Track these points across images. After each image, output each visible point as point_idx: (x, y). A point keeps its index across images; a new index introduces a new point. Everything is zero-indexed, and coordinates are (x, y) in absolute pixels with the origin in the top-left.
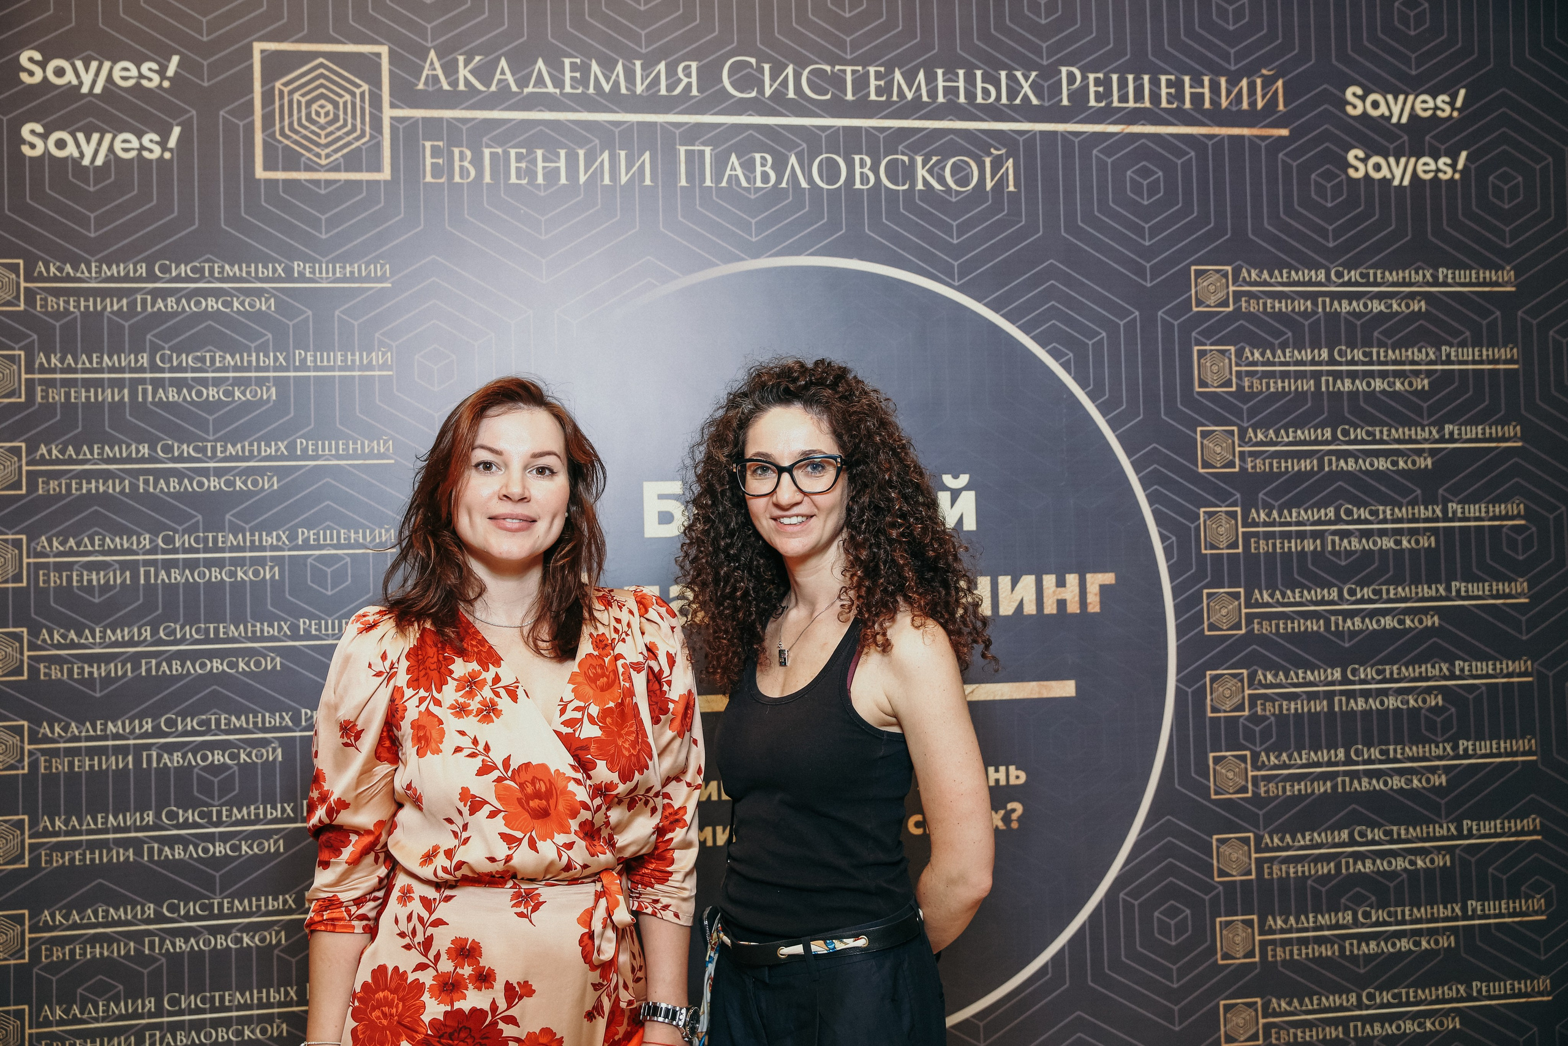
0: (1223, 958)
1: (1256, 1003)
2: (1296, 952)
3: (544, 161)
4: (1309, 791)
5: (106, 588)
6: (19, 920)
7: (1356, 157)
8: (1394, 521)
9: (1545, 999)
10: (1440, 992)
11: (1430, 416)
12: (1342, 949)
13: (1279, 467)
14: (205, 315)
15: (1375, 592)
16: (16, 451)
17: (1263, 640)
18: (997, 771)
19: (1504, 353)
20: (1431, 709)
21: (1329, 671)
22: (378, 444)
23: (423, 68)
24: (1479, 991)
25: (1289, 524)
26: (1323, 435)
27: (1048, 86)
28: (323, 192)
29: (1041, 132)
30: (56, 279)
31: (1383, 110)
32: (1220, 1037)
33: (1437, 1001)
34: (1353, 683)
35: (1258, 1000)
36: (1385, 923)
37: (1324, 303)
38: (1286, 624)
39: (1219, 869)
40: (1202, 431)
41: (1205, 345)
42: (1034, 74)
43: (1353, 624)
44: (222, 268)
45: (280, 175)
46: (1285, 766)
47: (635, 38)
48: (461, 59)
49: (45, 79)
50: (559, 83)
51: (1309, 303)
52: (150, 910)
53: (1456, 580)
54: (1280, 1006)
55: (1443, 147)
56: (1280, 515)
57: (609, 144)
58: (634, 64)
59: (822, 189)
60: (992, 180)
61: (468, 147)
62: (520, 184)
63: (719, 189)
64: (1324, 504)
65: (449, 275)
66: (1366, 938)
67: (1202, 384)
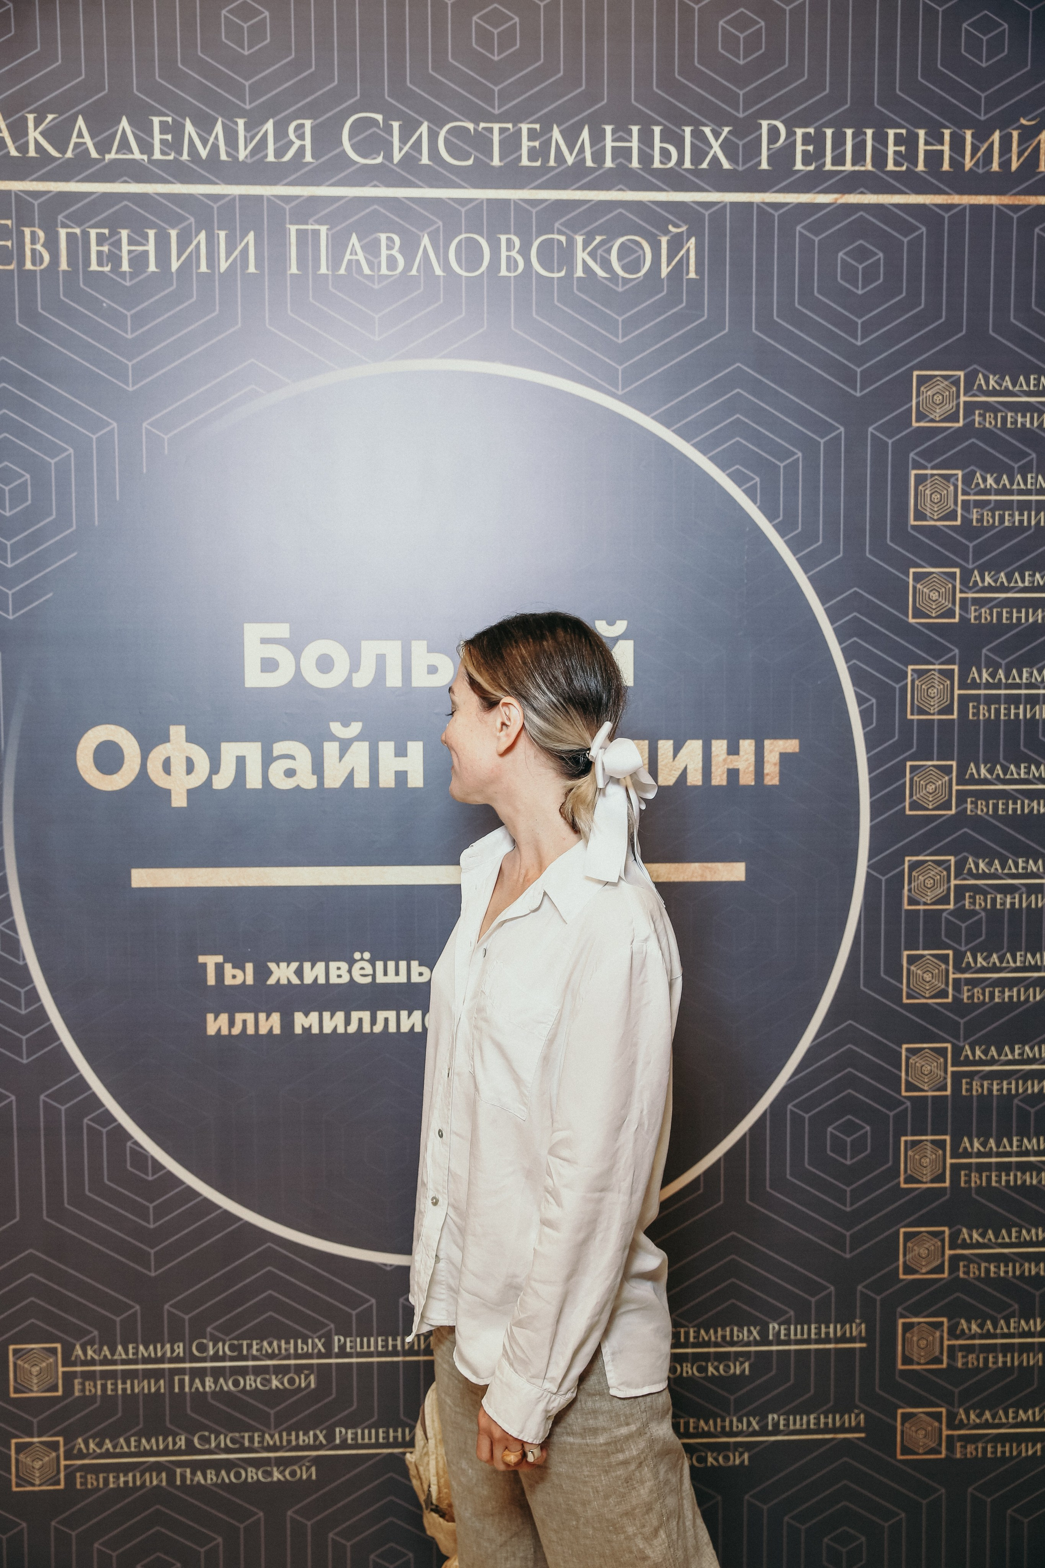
0: (906, 1182)
1: (943, 1232)
2: (994, 1178)
3: (129, 244)
4: (1022, 998)
13: (1010, 618)
17: (977, 822)
25: (1018, 686)
27: (743, 145)
29: (733, 204)
32: (898, 1267)
35: (946, 1229)
38: (1007, 805)
39: (907, 1082)
40: (915, 573)
41: (925, 468)
42: (726, 130)
46: (994, 969)
47: (237, 90)
48: (31, 117)
50: (146, 147)
54: (971, 1237)
56: (1008, 675)
57: (206, 223)
58: (236, 124)
59: (460, 276)
60: (668, 265)
61: (40, 227)
62: (102, 272)
63: (337, 278)
65: (21, 380)
67: (920, 516)
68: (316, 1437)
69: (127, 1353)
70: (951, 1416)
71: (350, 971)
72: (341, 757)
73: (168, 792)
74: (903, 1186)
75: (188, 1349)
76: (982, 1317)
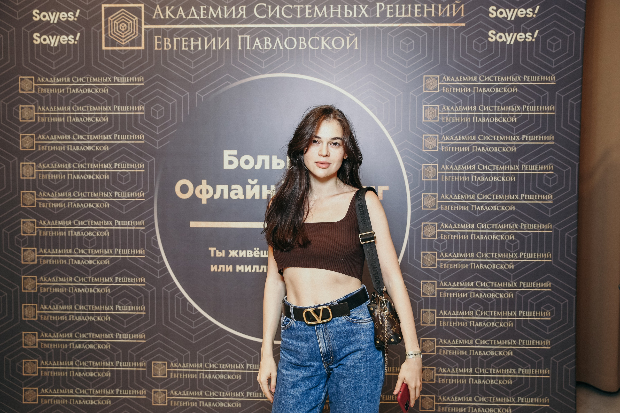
0: (423, 324)
2: (450, 324)
3: (193, 42)
4: (459, 267)
5: (58, 180)
6: (34, 279)
7: (492, 33)
8: (499, 171)
9: (548, 348)
10: (506, 342)
11: (516, 132)
12: (468, 324)
13: (454, 150)
14: (87, 94)
15: (490, 197)
16: (32, 137)
17: (444, 212)
19: (549, 108)
20: (510, 241)
21: (470, 225)
22: (139, 136)
23: (155, 11)
24: (521, 343)
25: (457, 171)
26: (472, 138)
27: (371, 10)
28: (123, 53)
29: (368, 27)
30: (43, 83)
31: (504, 15)
33: (504, 345)
34: (479, 229)
35: (435, 339)
36: (486, 316)
37: (476, 89)
38: (454, 207)
39: (423, 293)
40: (424, 136)
41: (428, 104)
42: (367, 6)
43: (480, 208)
44: (92, 79)
45: (110, 48)
46: (450, 258)
48: (167, 8)
49: (40, 19)
50: (199, 15)
51: (470, 89)
52: (71, 279)
53: (523, 193)
54: (443, 342)
55: (528, 29)
56: (454, 168)
57: (215, 36)
58: (224, 7)
59: (288, 49)
60: (349, 45)
61: (169, 38)
62: (186, 50)
63: (252, 50)
64: (471, 164)
65: (162, 81)
66: (478, 321)
67: (426, 119)
68: (241, 394)
69: (186, 366)
70: (437, 398)
71: (253, 253)
72: (251, 189)
73: (201, 200)
74: (421, 325)
75: (203, 366)
76: (447, 367)
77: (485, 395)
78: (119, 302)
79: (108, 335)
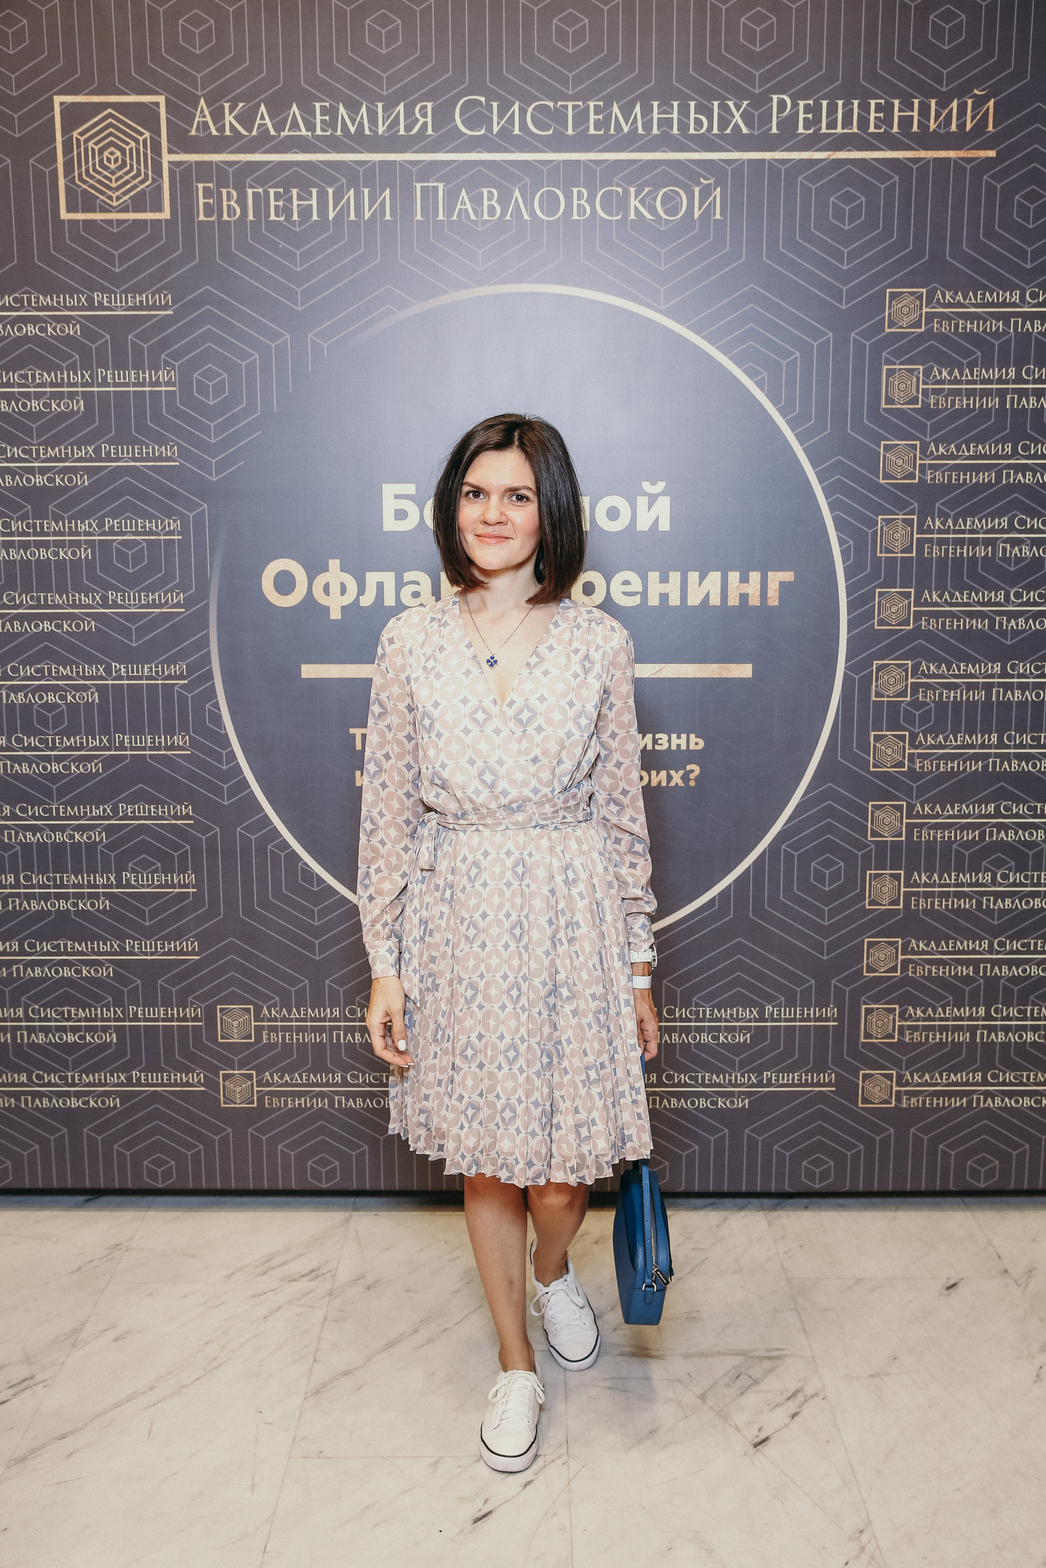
0: (871, 904)
1: (897, 942)
2: (936, 903)
3: (298, 200)
4: (961, 769)
12: (980, 903)
13: (958, 479)
14: (26, 339)
15: (1040, 596)
17: (930, 636)
18: (679, 737)
22: (166, 449)
23: (195, 115)
25: (963, 532)
26: (1003, 450)
27: (758, 114)
28: (115, 230)
29: (750, 161)
32: (862, 967)
34: (1012, 677)
35: (900, 940)
36: (1022, 885)
37: (1016, 323)
38: (953, 622)
39: (872, 830)
40: (885, 445)
41: (895, 364)
42: (746, 103)
43: (1017, 624)
44: (38, 298)
45: (80, 216)
46: (940, 746)
47: (378, 81)
48: (227, 105)
50: (311, 127)
51: (1001, 323)
52: (7, 810)
54: (918, 946)
56: (955, 524)
57: (354, 183)
58: (377, 106)
59: (543, 220)
60: (700, 208)
61: (234, 189)
62: (279, 221)
63: (450, 223)
64: (999, 514)
65: (220, 304)
66: (1003, 896)
67: (890, 401)
69: (300, 1014)
70: (900, 1077)
73: (327, 609)
74: (867, 907)
75: (342, 1012)
76: (925, 1006)
77: (1013, 1067)
78: (130, 864)
79: (105, 944)
